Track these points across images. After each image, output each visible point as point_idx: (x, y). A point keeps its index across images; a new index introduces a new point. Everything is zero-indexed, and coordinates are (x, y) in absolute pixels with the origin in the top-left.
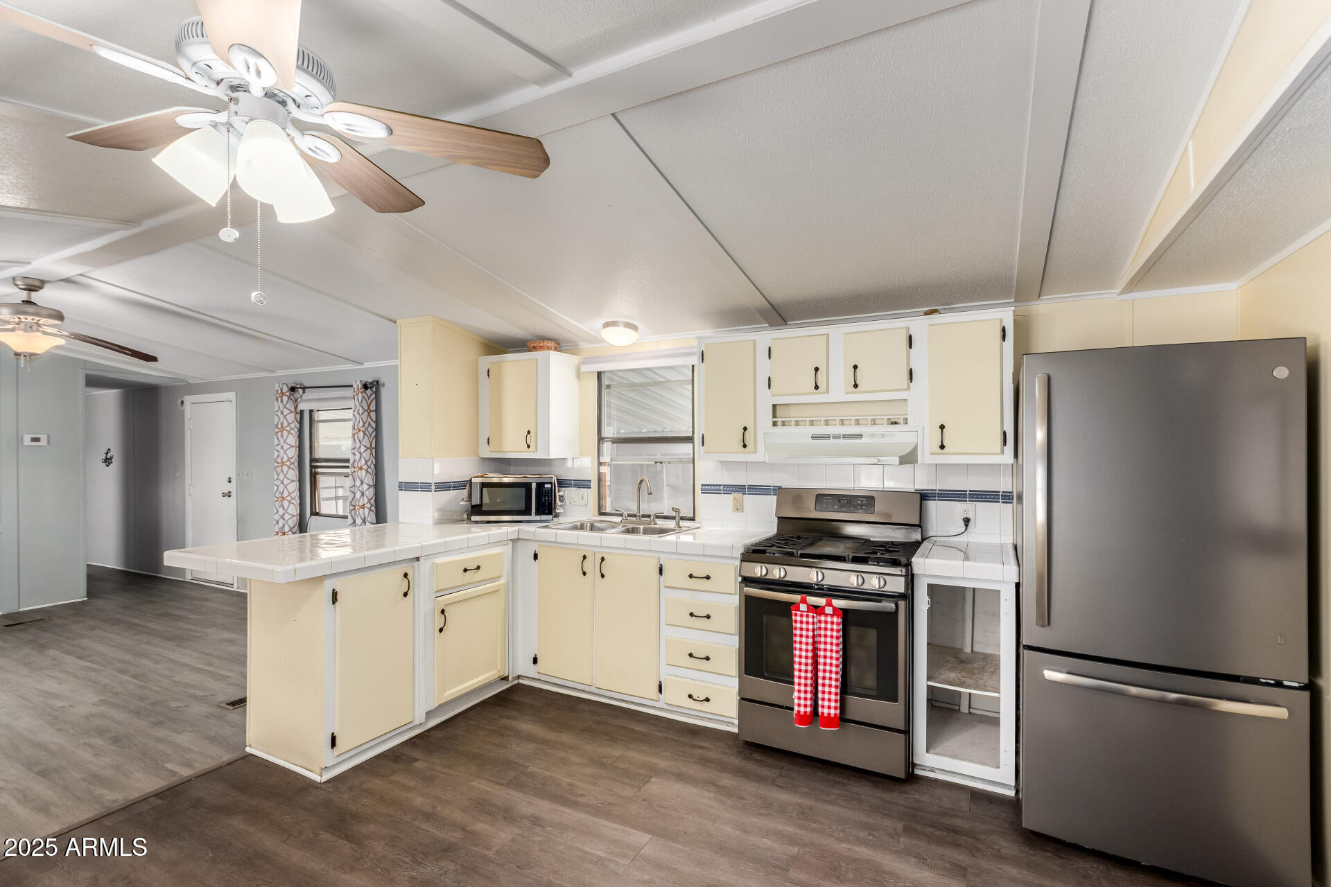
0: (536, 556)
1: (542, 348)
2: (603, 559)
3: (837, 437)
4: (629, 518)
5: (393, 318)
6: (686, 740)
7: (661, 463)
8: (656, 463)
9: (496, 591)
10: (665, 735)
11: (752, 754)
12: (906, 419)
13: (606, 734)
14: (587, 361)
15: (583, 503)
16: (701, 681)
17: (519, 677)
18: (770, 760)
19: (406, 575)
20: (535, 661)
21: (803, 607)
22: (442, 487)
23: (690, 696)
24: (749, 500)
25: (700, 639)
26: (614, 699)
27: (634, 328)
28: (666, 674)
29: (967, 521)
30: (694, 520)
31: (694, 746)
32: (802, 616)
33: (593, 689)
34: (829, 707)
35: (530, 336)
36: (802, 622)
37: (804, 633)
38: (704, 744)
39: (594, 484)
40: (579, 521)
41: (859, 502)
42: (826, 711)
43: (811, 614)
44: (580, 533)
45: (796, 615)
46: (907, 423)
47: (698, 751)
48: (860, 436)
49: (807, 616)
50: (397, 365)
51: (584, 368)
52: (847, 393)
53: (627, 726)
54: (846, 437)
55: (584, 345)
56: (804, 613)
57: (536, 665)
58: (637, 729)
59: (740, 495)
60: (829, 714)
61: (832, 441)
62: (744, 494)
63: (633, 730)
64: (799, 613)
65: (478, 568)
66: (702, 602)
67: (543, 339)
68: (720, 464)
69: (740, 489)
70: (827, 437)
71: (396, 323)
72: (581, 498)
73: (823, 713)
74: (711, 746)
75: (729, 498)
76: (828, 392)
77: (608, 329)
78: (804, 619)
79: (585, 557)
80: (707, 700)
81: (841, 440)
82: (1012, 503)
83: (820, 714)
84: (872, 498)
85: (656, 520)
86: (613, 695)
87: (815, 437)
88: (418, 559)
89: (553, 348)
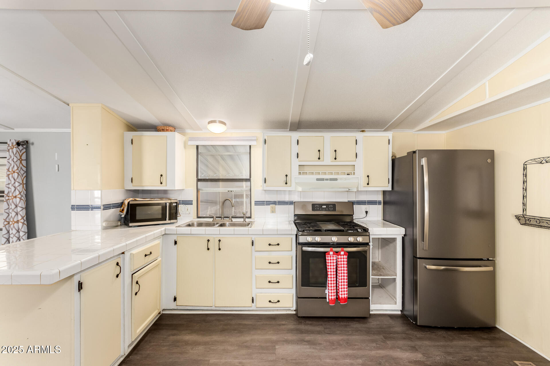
0: (176, 243)
1: (167, 130)
2: (220, 241)
3: (327, 180)
4: (216, 219)
5: (68, 102)
6: (273, 322)
7: (231, 191)
8: (228, 191)
9: (158, 265)
10: (262, 323)
11: (306, 322)
12: (354, 173)
13: (235, 330)
14: (192, 139)
15: (188, 212)
16: (274, 293)
17: (164, 310)
18: (315, 323)
19: (118, 264)
20: (175, 299)
21: (331, 253)
22: (107, 207)
23: (270, 301)
24: (278, 207)
25: (274, 274)
26: (225, 310)
27: (224, 123)
28: (255, 292)
29: (367, 212)
30: (251, 218)
31: (280, 325)
32: (330, 257)
33: (214, 308)
34: (344, 294)
35: (160, 123)
36: (331, 260)
37: (332, 264)
38: (283, 322)
39: (195, 203)
40: (190, 222)
41: (330, 207)
42: (343, 296)
43: (334, 256)
44: (192, 228)
45: (328, 257)
46: (354, 175)
47: (283, 327)
48: (336, 179)
49: (333, 257)
50: (70, 132)
51: (190, 143)
52: (331, 162)
53: (241, 323)
54: (331, 180)
55: (188, 131)
56: (332, 256)
57: (175, 302)
58: (247, 323)
59: (274, 205)
60: (344, 297)
61: (325, 181)
62: (276, 205)
63: (245, 324)
64: (329, 256)
65: (151, 253)
66: (274, 256)
67: (169, 126)
68: (264, 191)
69: (275, 203)
70: (323, 180)
71: (69, 105)
72: (186, 210)
73: (342, 297)
74: (286, 323)
75: (269, 207)
76: (323, 161)
77: (211, 125)
78: (332, 258)
79: (208, 241)
80: (279, 301)
81: (329, 181)
82: (381, 205)
83: (341, 298)
84: (335, 205)
85: (232, 219)
86: (225, 309)
87: (318, 180)
88: (123, 253)
89: (173, 131)
